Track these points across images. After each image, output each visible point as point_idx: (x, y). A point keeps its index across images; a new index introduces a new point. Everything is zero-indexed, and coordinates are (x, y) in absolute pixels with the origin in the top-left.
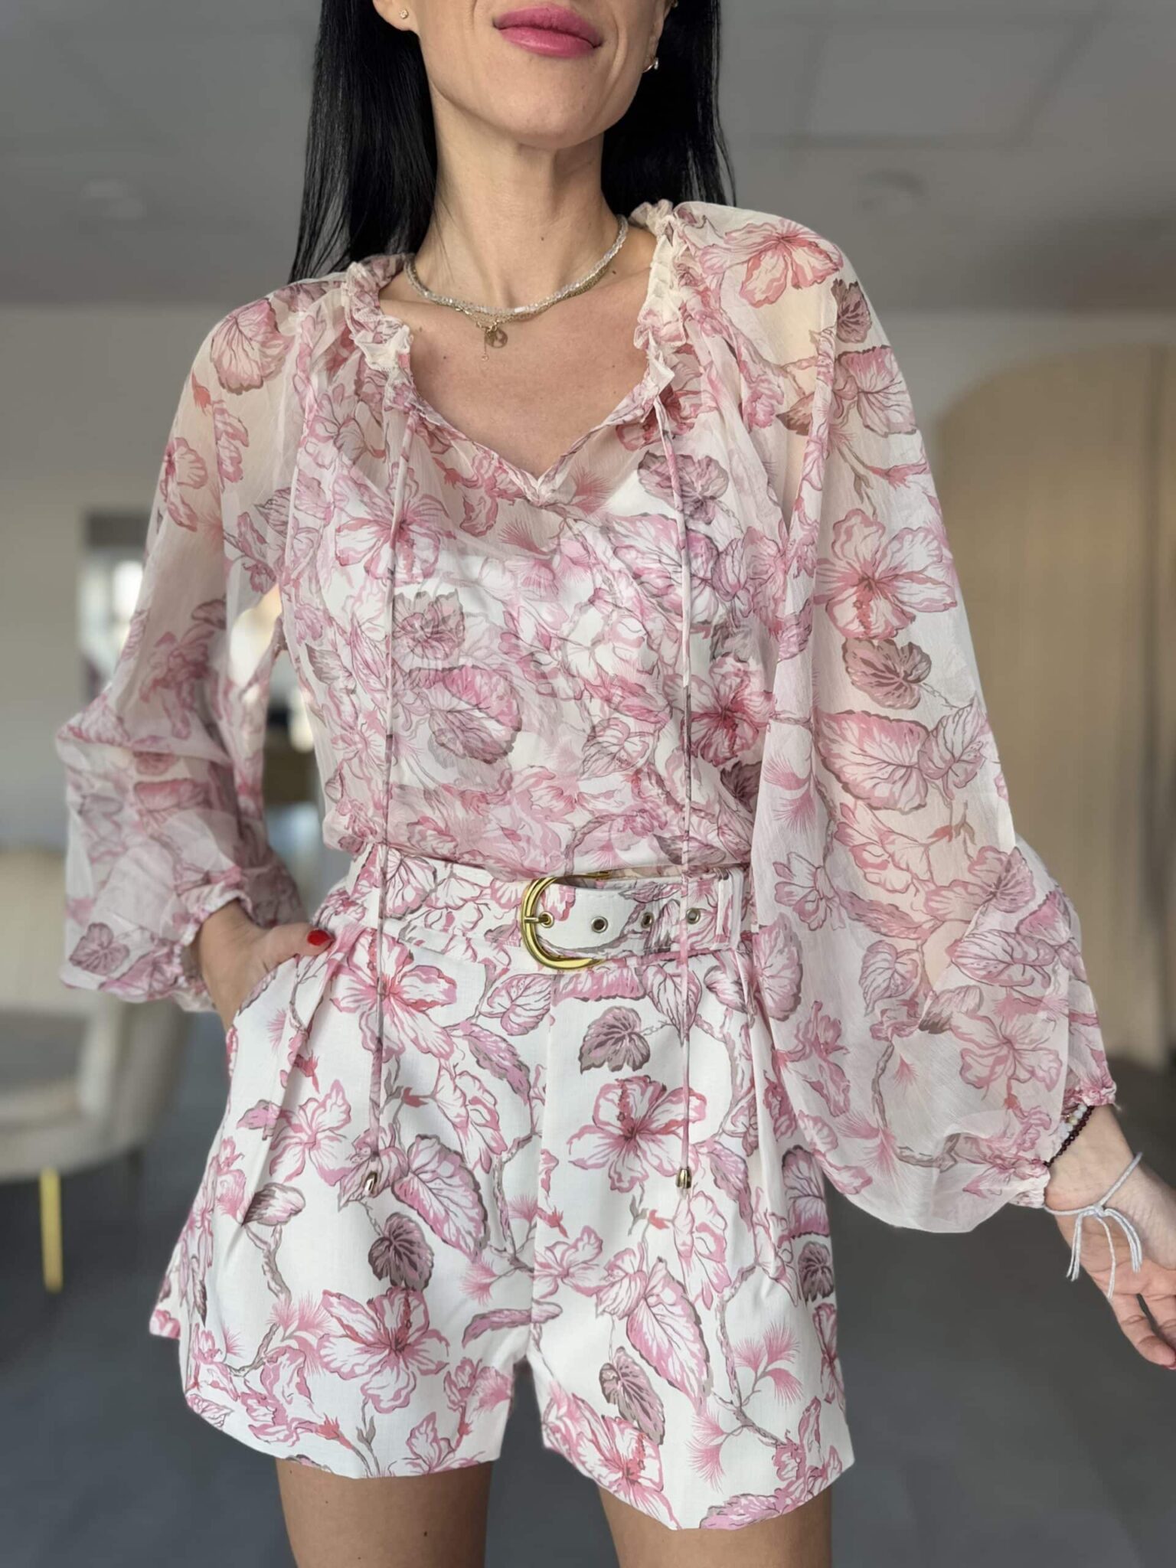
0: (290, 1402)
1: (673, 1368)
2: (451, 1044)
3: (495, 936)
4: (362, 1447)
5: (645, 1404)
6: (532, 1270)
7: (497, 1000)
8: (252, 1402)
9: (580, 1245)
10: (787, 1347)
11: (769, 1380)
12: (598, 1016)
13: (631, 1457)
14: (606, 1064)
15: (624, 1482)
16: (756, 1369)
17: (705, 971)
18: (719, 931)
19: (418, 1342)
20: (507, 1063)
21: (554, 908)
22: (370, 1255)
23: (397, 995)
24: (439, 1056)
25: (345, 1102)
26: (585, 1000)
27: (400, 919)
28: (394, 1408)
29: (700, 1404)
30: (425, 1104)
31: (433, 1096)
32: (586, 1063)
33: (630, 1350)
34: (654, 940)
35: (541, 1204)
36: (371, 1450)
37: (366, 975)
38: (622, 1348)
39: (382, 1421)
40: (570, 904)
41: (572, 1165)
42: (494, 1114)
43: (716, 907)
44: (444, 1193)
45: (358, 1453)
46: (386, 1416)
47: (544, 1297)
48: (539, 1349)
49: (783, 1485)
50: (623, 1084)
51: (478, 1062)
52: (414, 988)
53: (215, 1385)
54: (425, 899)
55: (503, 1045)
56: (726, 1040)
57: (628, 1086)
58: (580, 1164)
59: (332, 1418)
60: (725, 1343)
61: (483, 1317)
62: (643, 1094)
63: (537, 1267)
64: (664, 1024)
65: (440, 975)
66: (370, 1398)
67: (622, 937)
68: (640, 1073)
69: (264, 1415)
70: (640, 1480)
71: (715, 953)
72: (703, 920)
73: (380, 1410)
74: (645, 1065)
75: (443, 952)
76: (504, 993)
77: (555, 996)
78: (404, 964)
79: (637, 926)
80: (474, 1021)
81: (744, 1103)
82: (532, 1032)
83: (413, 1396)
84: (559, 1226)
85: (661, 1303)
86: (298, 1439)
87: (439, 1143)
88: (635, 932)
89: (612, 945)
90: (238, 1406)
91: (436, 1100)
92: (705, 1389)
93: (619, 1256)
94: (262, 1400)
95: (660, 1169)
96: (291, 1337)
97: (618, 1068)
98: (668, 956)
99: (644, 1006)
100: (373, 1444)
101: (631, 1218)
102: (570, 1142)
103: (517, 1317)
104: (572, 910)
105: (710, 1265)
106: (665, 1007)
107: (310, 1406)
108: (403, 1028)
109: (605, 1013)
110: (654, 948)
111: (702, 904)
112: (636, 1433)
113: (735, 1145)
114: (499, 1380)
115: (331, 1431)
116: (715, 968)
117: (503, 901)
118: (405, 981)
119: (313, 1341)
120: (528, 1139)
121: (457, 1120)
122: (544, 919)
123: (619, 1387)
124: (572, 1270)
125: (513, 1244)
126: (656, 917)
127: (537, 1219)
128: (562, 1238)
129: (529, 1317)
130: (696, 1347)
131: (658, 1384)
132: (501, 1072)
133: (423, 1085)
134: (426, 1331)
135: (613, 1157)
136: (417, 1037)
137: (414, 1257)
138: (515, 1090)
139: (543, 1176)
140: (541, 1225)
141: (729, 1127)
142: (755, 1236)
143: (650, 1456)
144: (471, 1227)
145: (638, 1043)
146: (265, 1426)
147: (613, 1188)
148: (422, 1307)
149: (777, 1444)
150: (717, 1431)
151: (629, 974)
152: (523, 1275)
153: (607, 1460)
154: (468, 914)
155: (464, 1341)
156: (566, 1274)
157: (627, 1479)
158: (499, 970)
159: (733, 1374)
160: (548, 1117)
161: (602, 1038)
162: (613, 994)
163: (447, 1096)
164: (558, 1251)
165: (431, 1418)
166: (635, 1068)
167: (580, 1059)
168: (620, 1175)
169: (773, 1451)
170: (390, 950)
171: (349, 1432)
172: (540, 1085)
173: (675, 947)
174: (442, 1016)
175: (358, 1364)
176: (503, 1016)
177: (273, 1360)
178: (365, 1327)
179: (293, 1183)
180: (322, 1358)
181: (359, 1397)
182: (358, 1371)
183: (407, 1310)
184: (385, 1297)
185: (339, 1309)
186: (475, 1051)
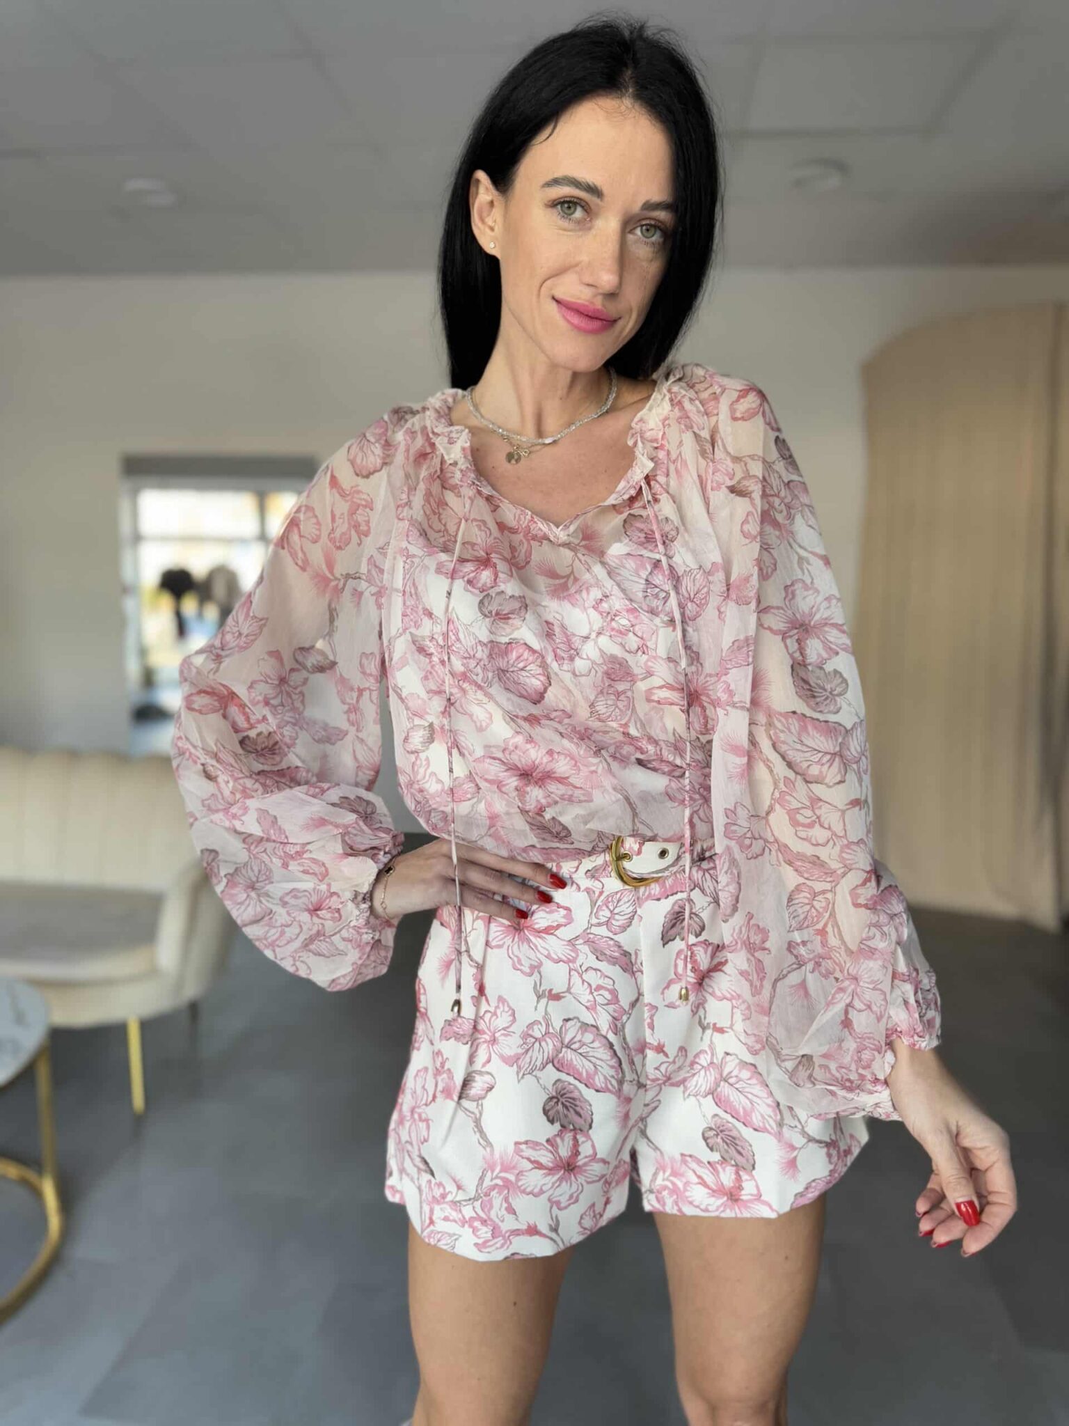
0: (503, 1221)
1: (756, 1119)
2: (575, 951)
3: (593, 873)
4: (553, 1235)
5: (739, 1148)
6: (647, 1086)
7: (601, 913)
8: (477, 1224)
9: (674, 1060)
13: (732, 1185)
14: (678, 937)
15: (730, 1202)
19: (584, 1164)
20: (616, 954)
21: (631, 849)
22: (544, 1109)
23: (529, 928)
24: (568, 962)
25: (510, 1008)
26: (659, 899)
28: (569, 1205)
29: (778, 1135)
30: (563, 997)
31: (569, 990)
32: (666, 941)
35: (649, 1039)
36: (558, 1235)
38: (717, 1117)
39: (562, 1215)
41: (666, 1008)
44: (591, 1054)
45: (552, 1239)
46: (565, 1212)
51: (597, 959)
52: (542, 920)
53: (446, 1219)
55: (611, 943)
57: (694, 948)
58: (671, 1006)
59: (531, 1222)
62: (706, 953)
63: (649, 1082)
64: (708, 903)
66: (554, 1203)
67: (678, 858)
68: (701, 939)
70: (742, 1197)
73: (560, 1209)
74: (703, 933)
76: (604, 908)
77: (638, 901)
80: (588, 931)
82: (628, 929)
84: (663, 1052)
85: (740, 1080)
86: (511, 1243)
87: (579, 1022)
89: (672, 864)
90: (466, 1231)
91: (570, 993)
92: (781, 1125)
93: (696, 1056)
94: (484, 1221)
95: (713, 994)
96: (497, 1177)
97: (686, 939)
99: (695, 894)
100: (560, 1231)
101: (701, 1031)
102: (663, 993)
106: (708, 891)
107: (517, 1219)
108: (537, 949)
109: (674, 905)
110: (696, 859)
112: (734, 1168)
115: (533, 1231)
118: (535, 916)
119: (513, 1177)
120: (637, 1000)
121: (588, 1004)
122: (626, 857)
123: (719, 1140)
124: (671, 1076)
127: (648, 1051)
128: (666, 1059)
130: (769, 1101)
132: (612, 961)
133: (560, 985)
134: (594, 1158)
136: (549, 954)
137: (577, 1108)
138: (624, 970)
139: (649, 1021)
140: (650, 1054)
143: (747, 1180)
144: (611, 1072)
145: (696, 918)
146: (487, 1242)
150: (793, 1148)
153: (714, 1191)
156: (667, 1080)
157: (731, 1199)
158: (597, 894)
160: (647, 981)
161: (673, 922)
162: (675, 891)
163: (579, 988)
165: (591, 1205)
166: (697, 936)
167: (662, 939)
171: (544, 1228)
172: (639, 962)
174: (566, 933)
175: (544, 1184)
176: (607, 923)
177: (487, 1195)
178: (546, 1158)
179: (487, 1069)
180: (519, 1187)
181: (549, 1205)
182: (545, 1188)
183: (576, 1144)
184: (557, 1136)
185: (527, 1152)
186: (594, 951)
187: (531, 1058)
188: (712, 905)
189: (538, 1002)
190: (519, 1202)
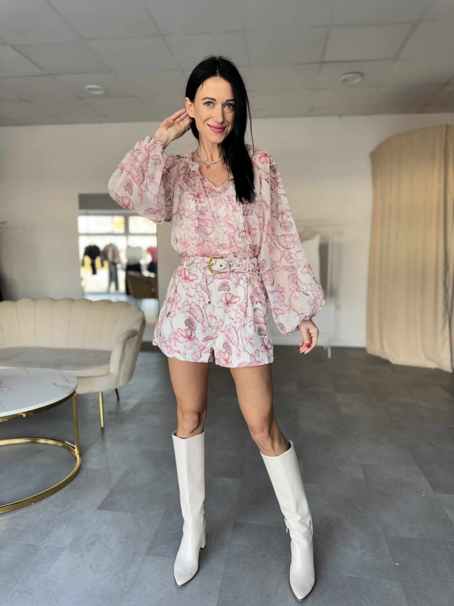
0: (173, 347)
1: (233, 341)
2: (197, 287)
3: (204, 268)
4: (184, 355)
5: (229, 348)
6: (212, 327)
8: (168, 347)
9: (220, 322)
10: (252, 338)
11: (249, 344)
12: (221, 282)
13: (227, 358)
14: (223, 290)
16: (247, 341)
17: (241, 275)
18: (243, 269)
19: (193, 339)
21: (214, 263)
22: (185, 322)
23: (188, 279)
24: (195, 289)
25: (180, 297)
26: (219, 279)
27: (189, 266)
28: (189, 349)
29: (237, 346)
31: (194, 296)
32: (219, 290)
34: (231, 269)
35: (213, 315)
37: (183, 276)
38: (226, 340)
39: (187, 351)
40: (216, 262)
41: (217, 307)
42: (204, 298)
43: (243, 264)
44: (197, 312)
45: (183, 356)
47: (215, 333)
48: (215, 345)
49: (251, 362)
50: (226, 293)
51: (201, 290)
52: (191, 278)
54: (193, 262)
55: (205, 287)
56: (244, 287)
58: (219, 307)
59: (179, 350)
60: (241, 336)
61: (205, 338)
62: (230, 296)
63: (213, 327)
64: (233, 284)
65: (195, 275)
67: (225, 268)
69: (169, 349)
70: (229, 362)
71: (243, 273)
72: (241, 267)
73: (187, 349)
74: (230, 291)
75: (196, 272)
76: (206, 278)
77: (214, 278)
78: (190, 273)
80: (201, 283)
81: (246, 298)
82: (210, 285)
83: (192, 347)
84: (216, 319)
85: (232, 331)
86: (174, 354)
87: (195, 304)
88: (227, 267)
89: (223, 269)
90: (166, 349)
92: (238, 344)
93: (227, 325)
95: (233, 310)
96: (174, 336)
97: (225, 291)
98: (234, 273)
99: (229, 281)
100: (186, 355)
101: (229, 319)
102: (217, 303)
103: (211, 337)
104: (216, 263)
105: (239, 323)
106: (233, 280)
107: (176, 348)
108: (189, 284)
110: (231, 271)
111: (240, 264)
112: (228, 354)
113: (244, 304)
115: (179, 352)
116: (243, 275)
117: (205, 262)
118: (190, 276)
119: (177, 337)
121: (198, 300)
122: (212, 265)
123: (226, 346)
124: (219, 327)
125: (209, 322)
126: (232, 265)
127: (212, 318)
128: (216, 321)
129: (213, 337)
130: (237, 337)
131: (231, 345)
132: (205, 291)
134: (195, 337)
135: (224, 307)
136: (192, 286)
137: (193, 324)
138: (208, 294)
139: (213, 309)
140: (213, 318)
141: (243, 301)
142: (247, 320)
143: (230, 357)
144: (201, 318)
145: (228, 287)
146: (169, 352)
147: (225, 312)
148: (194, 334)
149: (250, 355)
150: (240, 351)
151: (227, 275)
152: (210, 328)
153: (224, 360)
154: (199, 265)
155: (202, 341)
156: (218, 328)
157: (227, 362)
158: (205, 274)
159: (243, 342)
161: (222, 286)
162: (224, 278)
164: (216, 323)
165: (195, 352)
166: (228, 291)
167: (218, 289)
168: (226, 310)
169: (250, 356)
170: (187, 271)
171: (182, 352)
172: (212, 293)
173: (235, 271)
174: (195, 282)
176: (206, 282)
177: (171, 339)
178: (184, 334)
179: (175, 310)
180: (178, 339)
181: (184, 347)
182: (183, 342)
183: (191, 333)
184: (187, 329)
185: (180, 331)
186: (201, 288)
187: (184, 309)
189: (186, 296)
190: (177, 343)
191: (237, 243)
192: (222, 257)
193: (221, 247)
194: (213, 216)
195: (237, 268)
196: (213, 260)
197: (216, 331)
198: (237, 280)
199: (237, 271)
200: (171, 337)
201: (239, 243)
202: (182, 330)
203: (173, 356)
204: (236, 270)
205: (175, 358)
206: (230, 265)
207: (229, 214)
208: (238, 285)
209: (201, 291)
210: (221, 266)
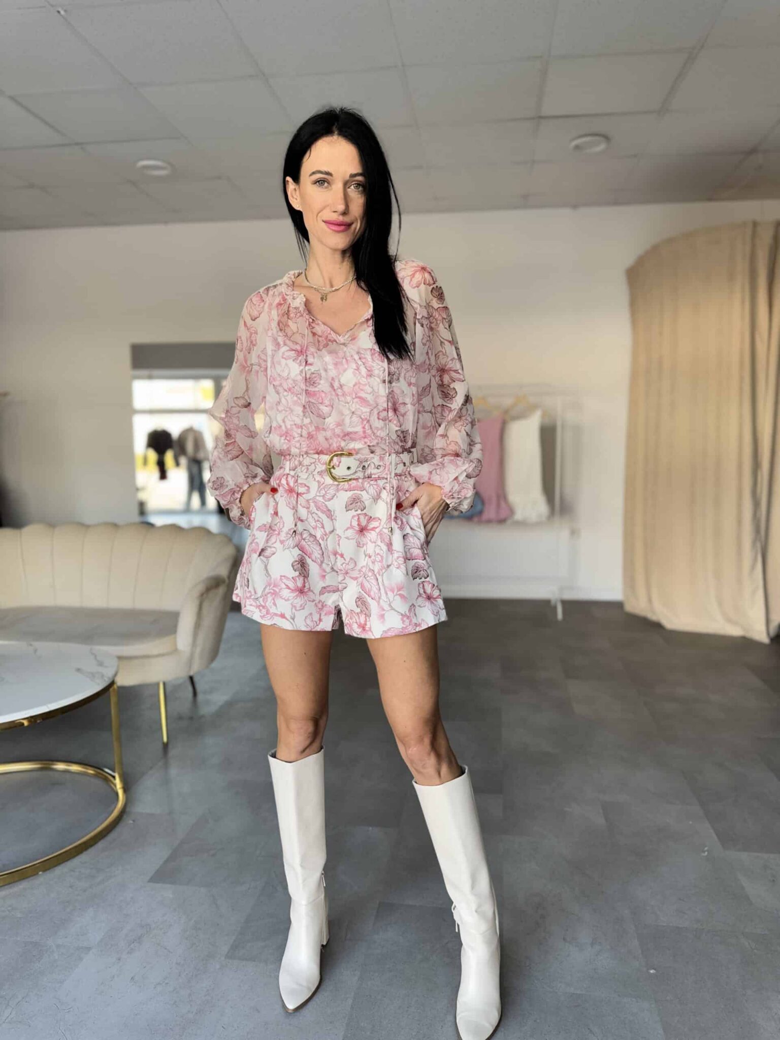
0: (271, 608)
1: (372, 593)
2: (309, 504)
3: (320, 473)
4: (291, 621)
5: (366, 607)
6: (337, 572)
7: (321, 492)
8: (261, 608)
9: (350, 563)
10: (403, 587)
11: (398, 597)
12: (350, 495)
13: (364, 622)
14: (353, 509)
15: (363, 631)
16: (394, 592)
17: (382, 483)
18: (387, 472)
19: (307, 592)
20: (325, 509)
21: (335, 464)
22: (293, 565)
24: (307, 508)
25: (283, 521)
26: (346, 491)
27: (294, 470)
28: (300, 609)
29: (379, 603)
31: (306, 520)
32: (347, 509)
33: (363, 592)
34: (366, 474)
35: (338, 551)
36: (295, 623)
37: (286, 487)
38: (360, 592)
39: (297, 614)
40: (340, 462)
41: (345, 539)
42: (322, 524)
43: (386, 465)
44: (311, 546)
46: (298, 612)
47: (342, 581)
48: (342, 600)
50: (358, 515)
51: (317, 509)
52: (299, 489)
53: (251, 605)
54: (300, 464)
55: (323, 504)
56: (387, 503)
57: (360, 516)
58: (347, 538)
59: (283, 612)
60: (384, 584)
61: (324, 588)
62: (365, 518)
64: (370, 498)
65: (306, 486)
66: (294, 606)
67: (356, 472)
68: (363, 512)
69: (264, 611)
70: (366, 628)
71: (386, 479)
72: (381, 469)
73: (296, 610)
74: (365, 510)
75: (306, 479)
76: (323, 490)
77: (338, 490)
78: (296, 482)
79: (361, 469)
80: (315, 498)
82: (331, 501)
83: (305, 606)
84: (343, 557)
85: (368, 577)
86: (273, 619)
87: (309, 532)
88: (360, 471)
89: (353, 474)
90: (258, 610)
92: (379, 597)
93: (362, 567)
94: (264, 607)
95: (370, 541)
96: (271, 589)
97: (356, 511)
98: (372, 479)
99: (364, 493)
100: (295, 620)
101: (364, 556)
102: (344, 532)
103: (335, 588)
104: (341, 464)
105: (380, 563)
106: (370, 493)
107: (277, 609)
109: (352, 495)
110: (367, 476)
111: (381, 463)
112: (365, 615)
114: (331, 609)
115: (283, 616)
117: (322, 462)
118: (297, 487)
119: (277, 590)
120: (333, 531)
121: (313, 526)
122: (333, 467)
123: (360, 603)
124: (348, 571)
125: (331, 563)
126: (366, 466)
127: (337, 556)
128: (344, 561)
129: (338, 589)
130: (377, 587)
131: (369, 600)
132: (323, 512)
133: (304, 518)
134: (309, 589)
135: (356, 536)
136: (301, 503)
137: (306, 567)
138: (328, 517)
139: (338, 542)
140: (339, 557)
141: (385, 526)
143: (368, 621)
144: (319, 556)
145: (362, 503)
146: (264, 616)
147: (358, 546)
149: (402, 615)
150: (383, 610)
151: (359, 484)
152: (334, 573)
153: (358, 625)
154: (311, 468)
155: (320, 594)
156: (347, 573)
157: (363, 629)
158: (321, 483)
159: (387, 594)
160: (337, 524)
161: (352, 502)
162: (355, 489)
163: (311, 520)
164: (344, 565)
165: (311, 614)
166: (362, 511)
167: (346, 507)
168: (359, 543)
169: (401, 617)
170: (292, 479)
171: (288, 616)
172: (335, 515)
173: (373, 476)
174: (307, 496)
175: (290, 596)
176: (323, 496)
177: (266, 595)
178: (291, 585)
179: (274, 545)
180: (280, 595)
181: (290, 606)
182: (290, 598)
183: (304, 583)
184: (297, 577)
185: (285, 581)
186: (316, 506)
187: (289, 544)
188: (371, 500)
189: (294, 521)
190: (279, 602)
191: (375, 431)
192: (349, 453)
193: (347, 437)
194: (332, 386)
195: (376, 471)
196: (335, 459)
197: (343, 578)
198: (376, 491)
199: (377, 476)
200: (267, 590)
201: (378, 431)
202: (288, 578)
203: (273, 623)
204: (375, 474)
205: (276, 626)
206: (364, 466)
207: (361, 381)
208: (377, 499)
209: (317, 512)
210: (349, 468)
